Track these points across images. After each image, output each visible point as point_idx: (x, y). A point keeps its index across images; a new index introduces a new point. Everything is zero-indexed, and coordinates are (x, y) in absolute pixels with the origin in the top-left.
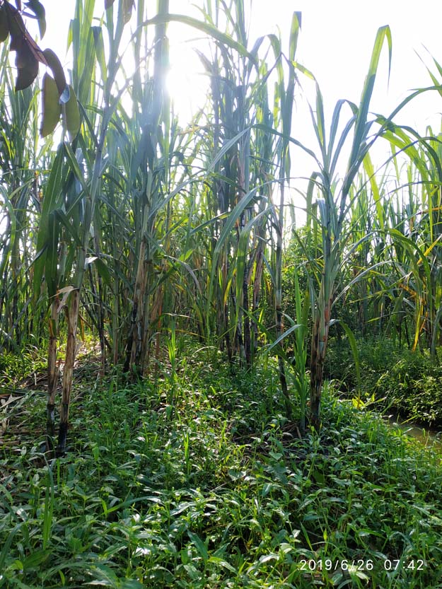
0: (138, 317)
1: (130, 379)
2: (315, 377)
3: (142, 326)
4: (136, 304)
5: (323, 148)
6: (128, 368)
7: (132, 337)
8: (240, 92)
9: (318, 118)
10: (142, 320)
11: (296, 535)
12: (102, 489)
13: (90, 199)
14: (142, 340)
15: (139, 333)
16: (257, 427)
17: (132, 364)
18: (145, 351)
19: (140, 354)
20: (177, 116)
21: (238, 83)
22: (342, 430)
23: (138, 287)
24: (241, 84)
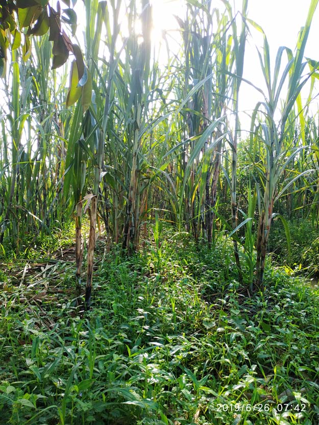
0: (132, 211)
1: (127, 253)
2: (260, 255)
3: (135, 217)
4: (130, 201)
5: (269, 86)
6: (126, 245)
7: (128, 224)
8: (205, 41)
9: (265, 61)
10: (135, 212)
11: (254, 369)
12: (120, 334)
13: (102, 131)
14: (135, 226)
15: (133, 221)
16: (218, 288)
17: (129, 243)
18: (137, 234)
19: (134, 235)
20: (157, 62)
21: (204, 35)
22: (280, 292)
23: (132, 189)
24: (206, 35)
